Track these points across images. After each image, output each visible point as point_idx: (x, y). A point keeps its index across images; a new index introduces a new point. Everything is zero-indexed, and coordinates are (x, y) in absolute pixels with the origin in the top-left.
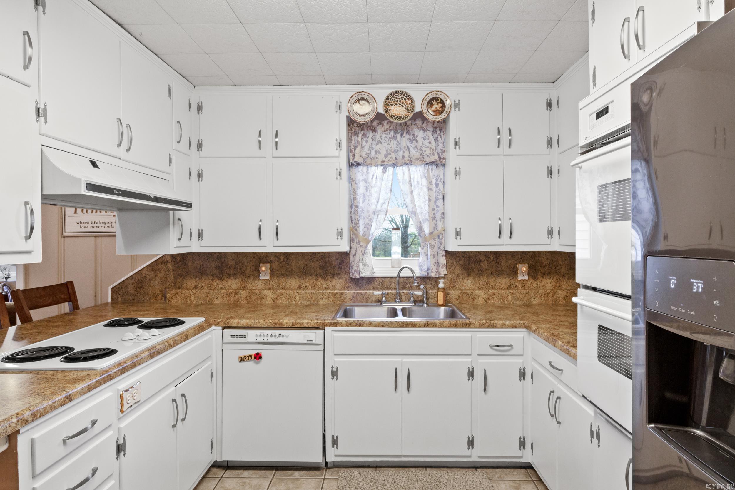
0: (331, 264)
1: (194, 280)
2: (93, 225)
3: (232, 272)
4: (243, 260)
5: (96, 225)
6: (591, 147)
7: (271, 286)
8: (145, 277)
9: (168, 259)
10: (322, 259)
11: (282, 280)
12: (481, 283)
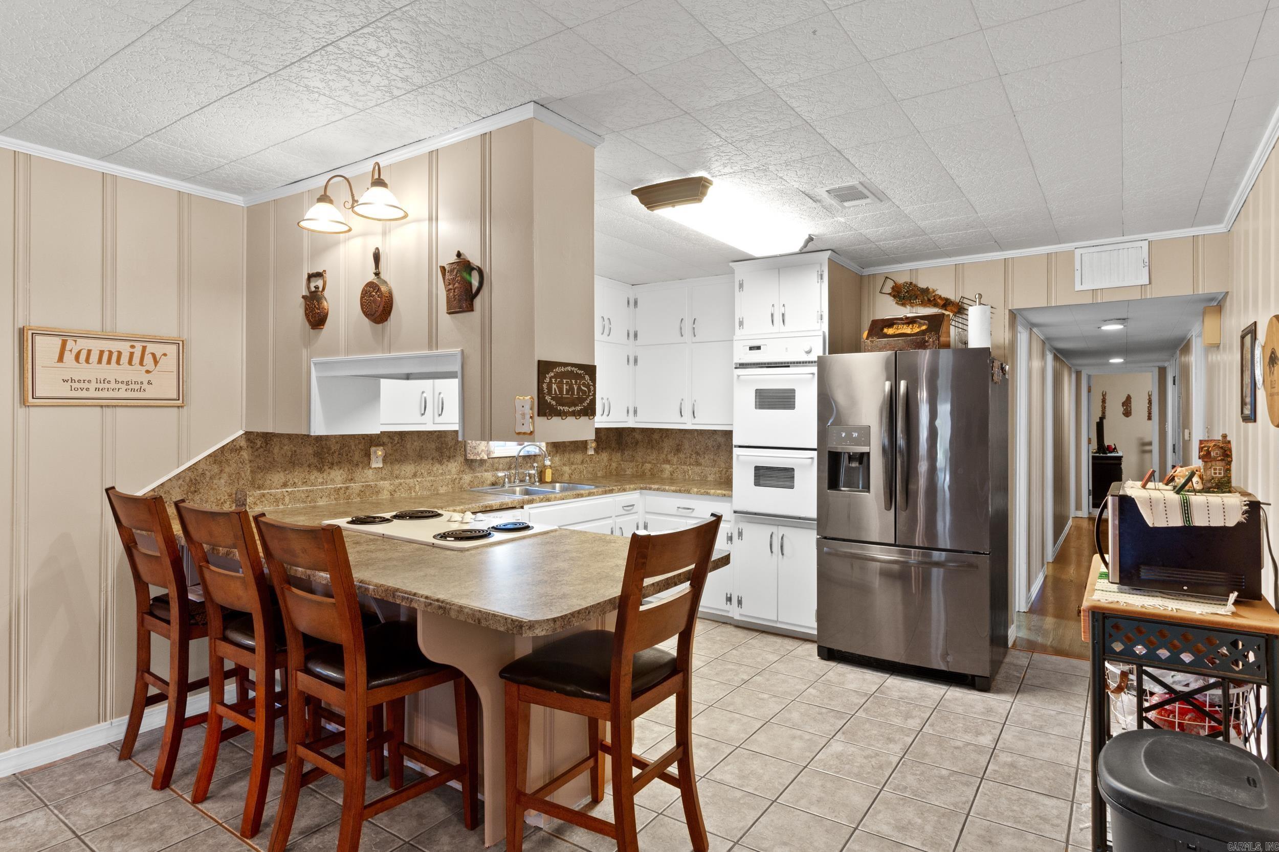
0: (447, 444)
1: (282, 475)
2: (101, 386)
3: (336, 460)
4: (350, 442)
5: (106, 386)
6: (742, 366)
7: (383, 475)
8: (203, 474)
9: (242, 445)
10: (438, 439)
11: (396, 467)
12: (565, 459)
